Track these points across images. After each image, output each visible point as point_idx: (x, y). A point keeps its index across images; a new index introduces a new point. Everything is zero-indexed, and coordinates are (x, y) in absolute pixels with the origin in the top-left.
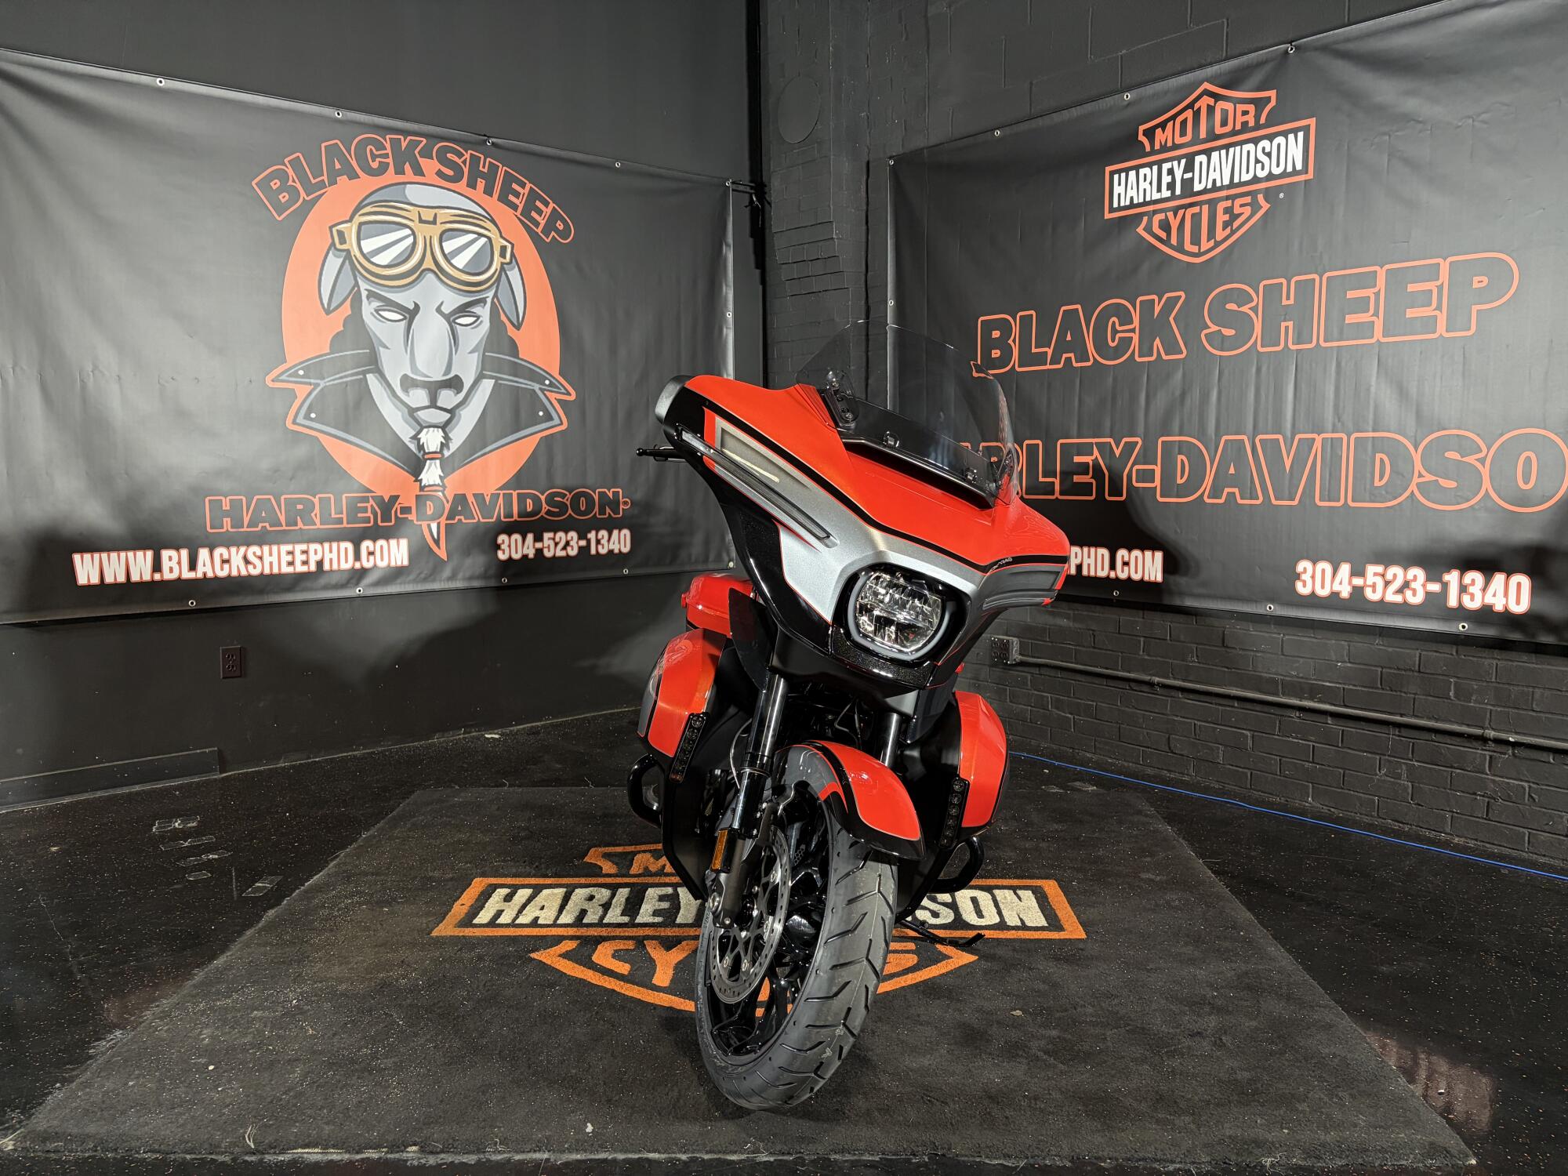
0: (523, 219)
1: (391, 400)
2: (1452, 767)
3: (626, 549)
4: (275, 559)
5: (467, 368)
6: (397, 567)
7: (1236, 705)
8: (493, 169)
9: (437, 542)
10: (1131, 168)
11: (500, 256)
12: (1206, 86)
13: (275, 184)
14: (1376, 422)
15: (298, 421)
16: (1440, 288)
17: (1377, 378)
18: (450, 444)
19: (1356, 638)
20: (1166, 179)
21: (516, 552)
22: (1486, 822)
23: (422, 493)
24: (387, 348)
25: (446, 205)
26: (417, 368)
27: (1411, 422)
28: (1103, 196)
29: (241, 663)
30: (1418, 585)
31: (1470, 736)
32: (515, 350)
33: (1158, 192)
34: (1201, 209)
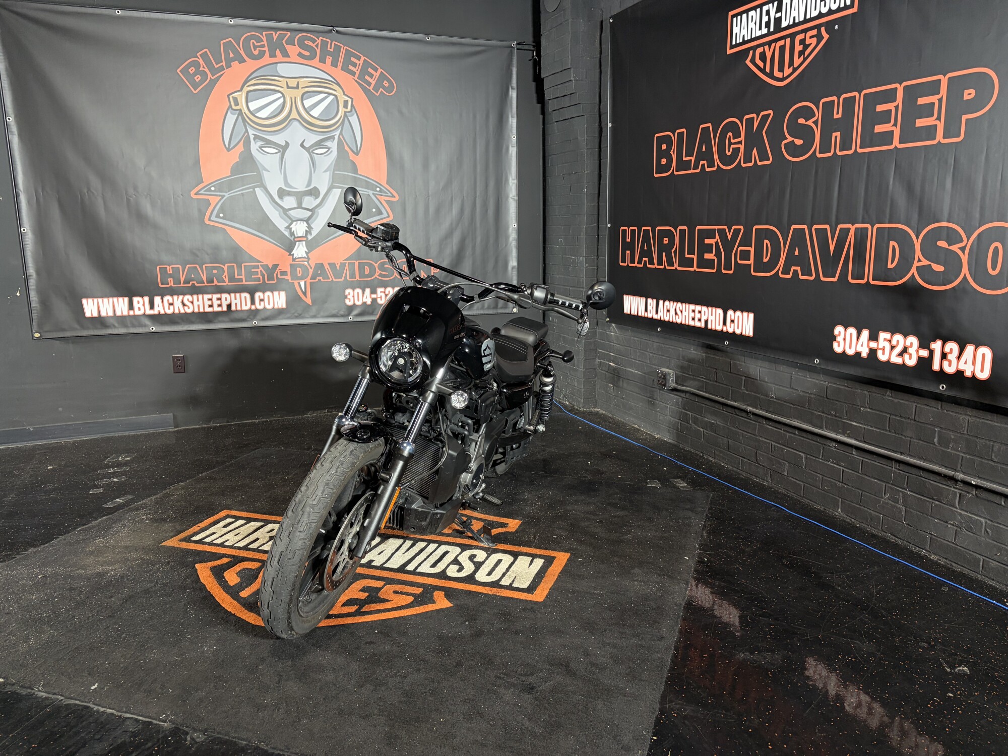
0: (358, 80)
1: (271, 204)
2: (933, 499)
4: (201, 303)
5: (322, 182)
6: (279, 309)
7: (797, 433)
8: (337, 49)
9: (305, 294)
10: (743, 12)
11: (344, 107)
13: (192, 70)
14: (891, 215)
15: (212, 219)
16: (940, 100)
17: (894, 179)
18: (312, 231)
19: (874, 389)
20: (765, 19)
21: (358, 300)
22: (954, 545)
23: (294, 263)
24: (267, 171)
25: (305, 76)
26: (288, 183)
27: (915, 216)
28: (727, 36)
29: (184, 365)
30: (913, 351)
31: (945, 476)
32: (355, 169)
33: (759, 30)
34: (785, 41)
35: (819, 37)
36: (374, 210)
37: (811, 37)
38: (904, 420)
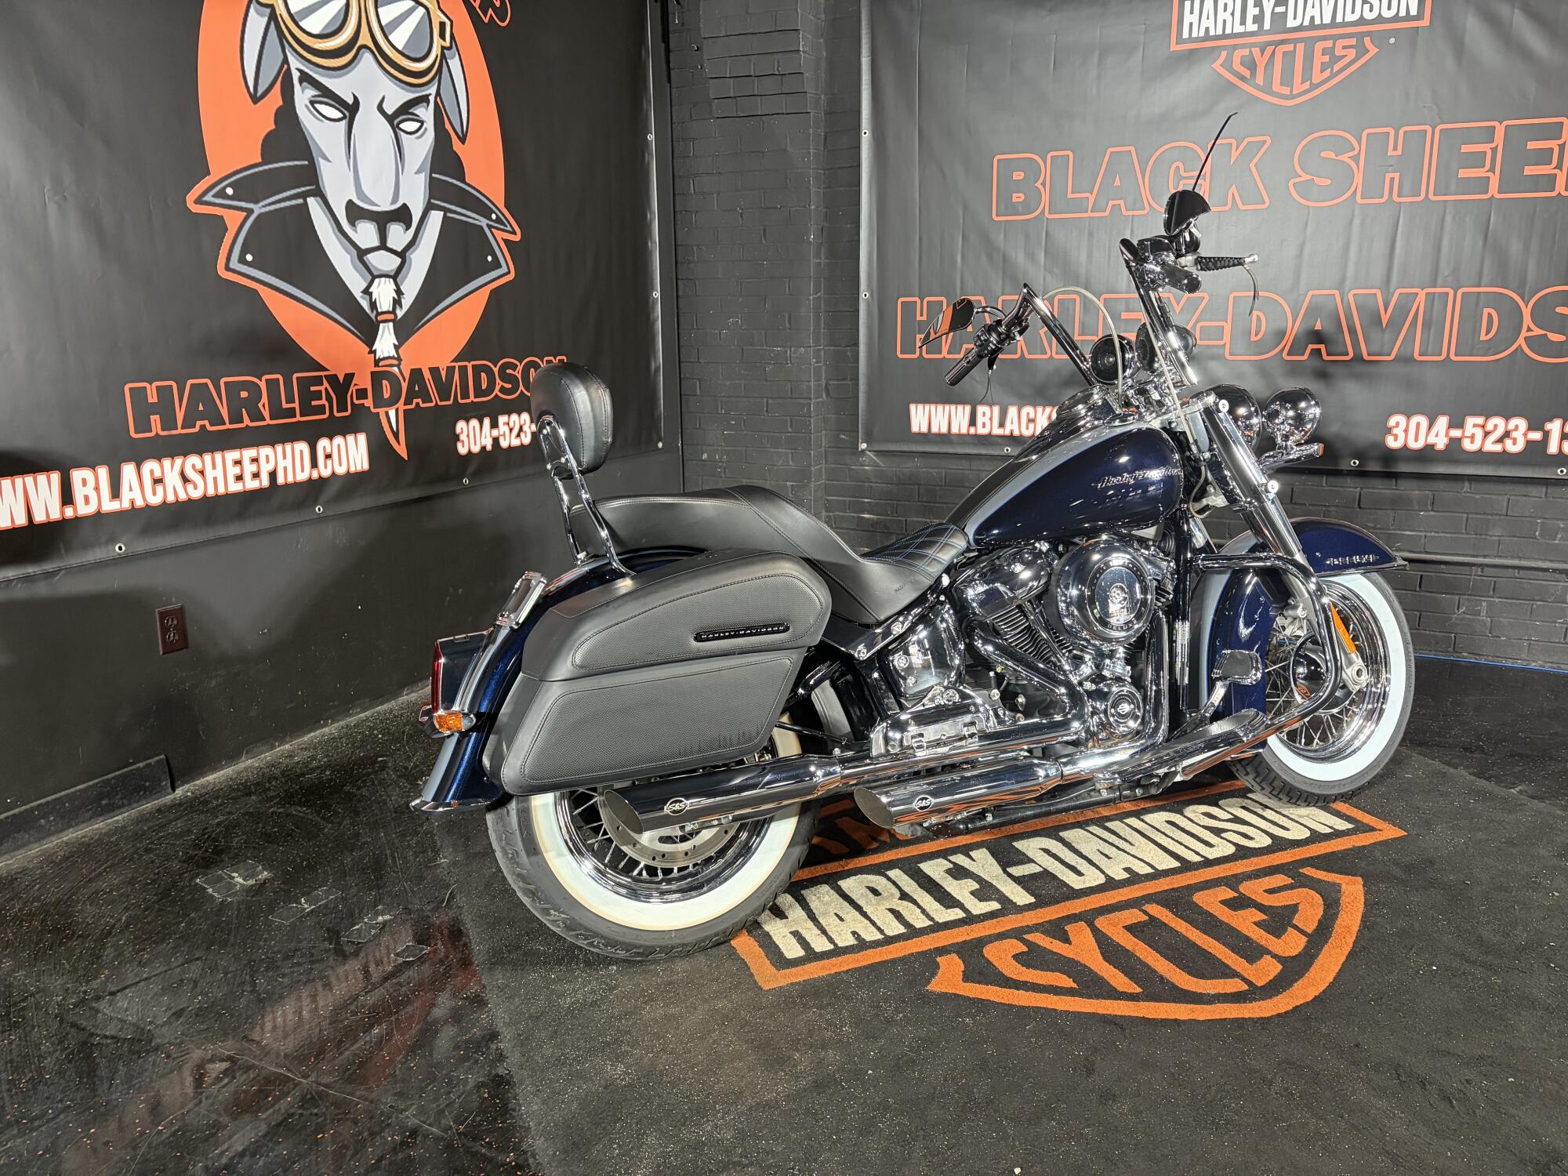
1: (335, 234)
2: (1534, 600)
4: (219, 473)
5: (415, 197)
6: (358, 473)
9: (396, 435)
11: (440, 36)
15: (232, 266)
18: (403, 300)
19: (1442, 487)
20: (1252, 11)
21: (475, 444)
23: (377, 369)
24: (326, 159)
26: (362, 191)
28: (1170, 24)
29: (182, 630)
30: (1519, 434)
31: (1555, 570)
32: (459, 171)
33: (1241, 24)
34: (1295, 47)
35: (1362, 51)
36: (490, 258)
37: (1344, 47)
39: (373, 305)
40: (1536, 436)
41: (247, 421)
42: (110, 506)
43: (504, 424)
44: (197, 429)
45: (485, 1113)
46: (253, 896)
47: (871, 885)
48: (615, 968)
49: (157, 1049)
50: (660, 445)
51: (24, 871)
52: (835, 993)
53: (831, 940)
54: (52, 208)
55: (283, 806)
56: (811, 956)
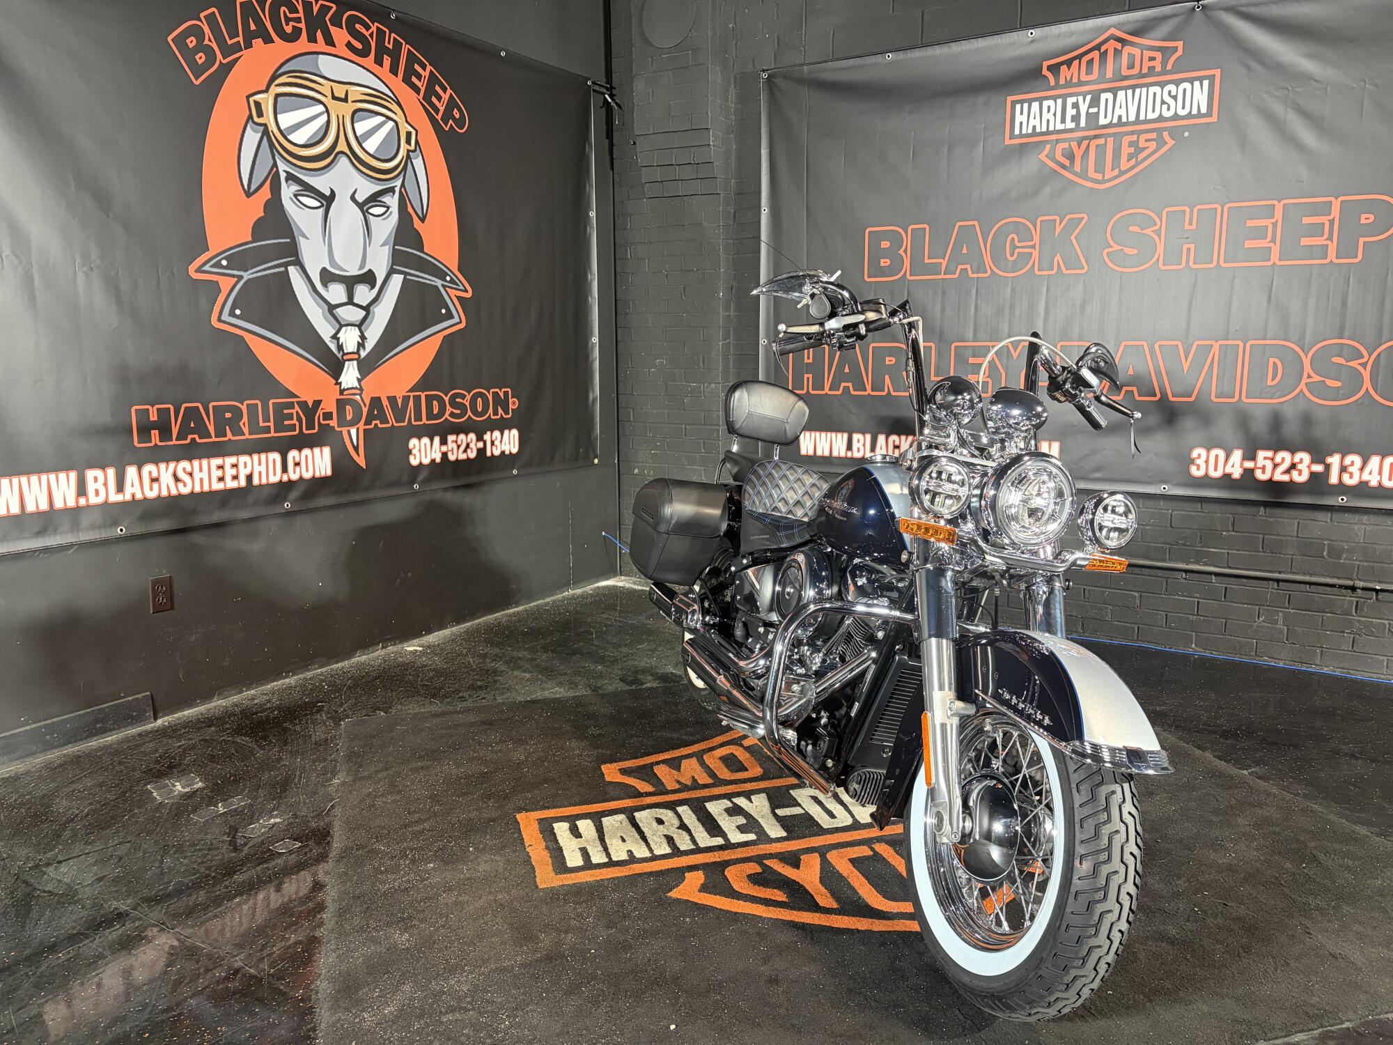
0: (424, 103)
1: (311, 295)
2: (1325, 612)
3: (515, 450)
4: (205, 475)
5: (380, 262)
6: (321, 478)
8: (397, 45)
9: (356, 449)
10: (1035, 100)
11: (406, 142)
12: (1114, 31)
13: (191, 42)
15: (223, 318)
16: (1332, 222)
18: (366, 344)
19: (1240, 510)
20: (1071, 112)
21: (426, 457)
22: (1351, 653)
23: (341, 397)
24: (305, 237)
25: (356, 82)
26: (334, 261)
28: (1004, 123)
29: (170, 594)
30: (1304, 467)
31: (1341, 587)
32: (420, 245)
33: (1062, 123)
34: (1106, 141)
35: (1161, 143)
36: (443, 311)
37: (1146, 141)
38: (1283, 538)
39: (340, 347)
40: (1318, 468)
41: (229, 435)
42: (115, 498)
43: (453, 442)
44: (188, 441)
45: (294, 961)
46: (185, 800)
47: (659, 816)
48: (432, 865)
49: (77, 901)
50: (596, 461)
51: (27, 773)
52: (593, 894)
53: (608, 855)
54: (81, 277)
55: (233, 736)
56: (588, 865)
